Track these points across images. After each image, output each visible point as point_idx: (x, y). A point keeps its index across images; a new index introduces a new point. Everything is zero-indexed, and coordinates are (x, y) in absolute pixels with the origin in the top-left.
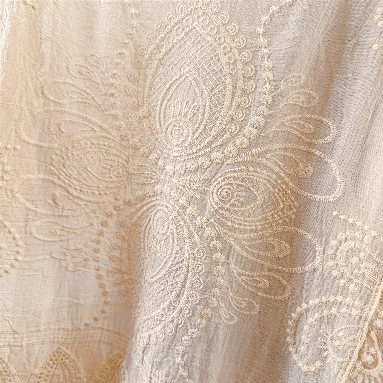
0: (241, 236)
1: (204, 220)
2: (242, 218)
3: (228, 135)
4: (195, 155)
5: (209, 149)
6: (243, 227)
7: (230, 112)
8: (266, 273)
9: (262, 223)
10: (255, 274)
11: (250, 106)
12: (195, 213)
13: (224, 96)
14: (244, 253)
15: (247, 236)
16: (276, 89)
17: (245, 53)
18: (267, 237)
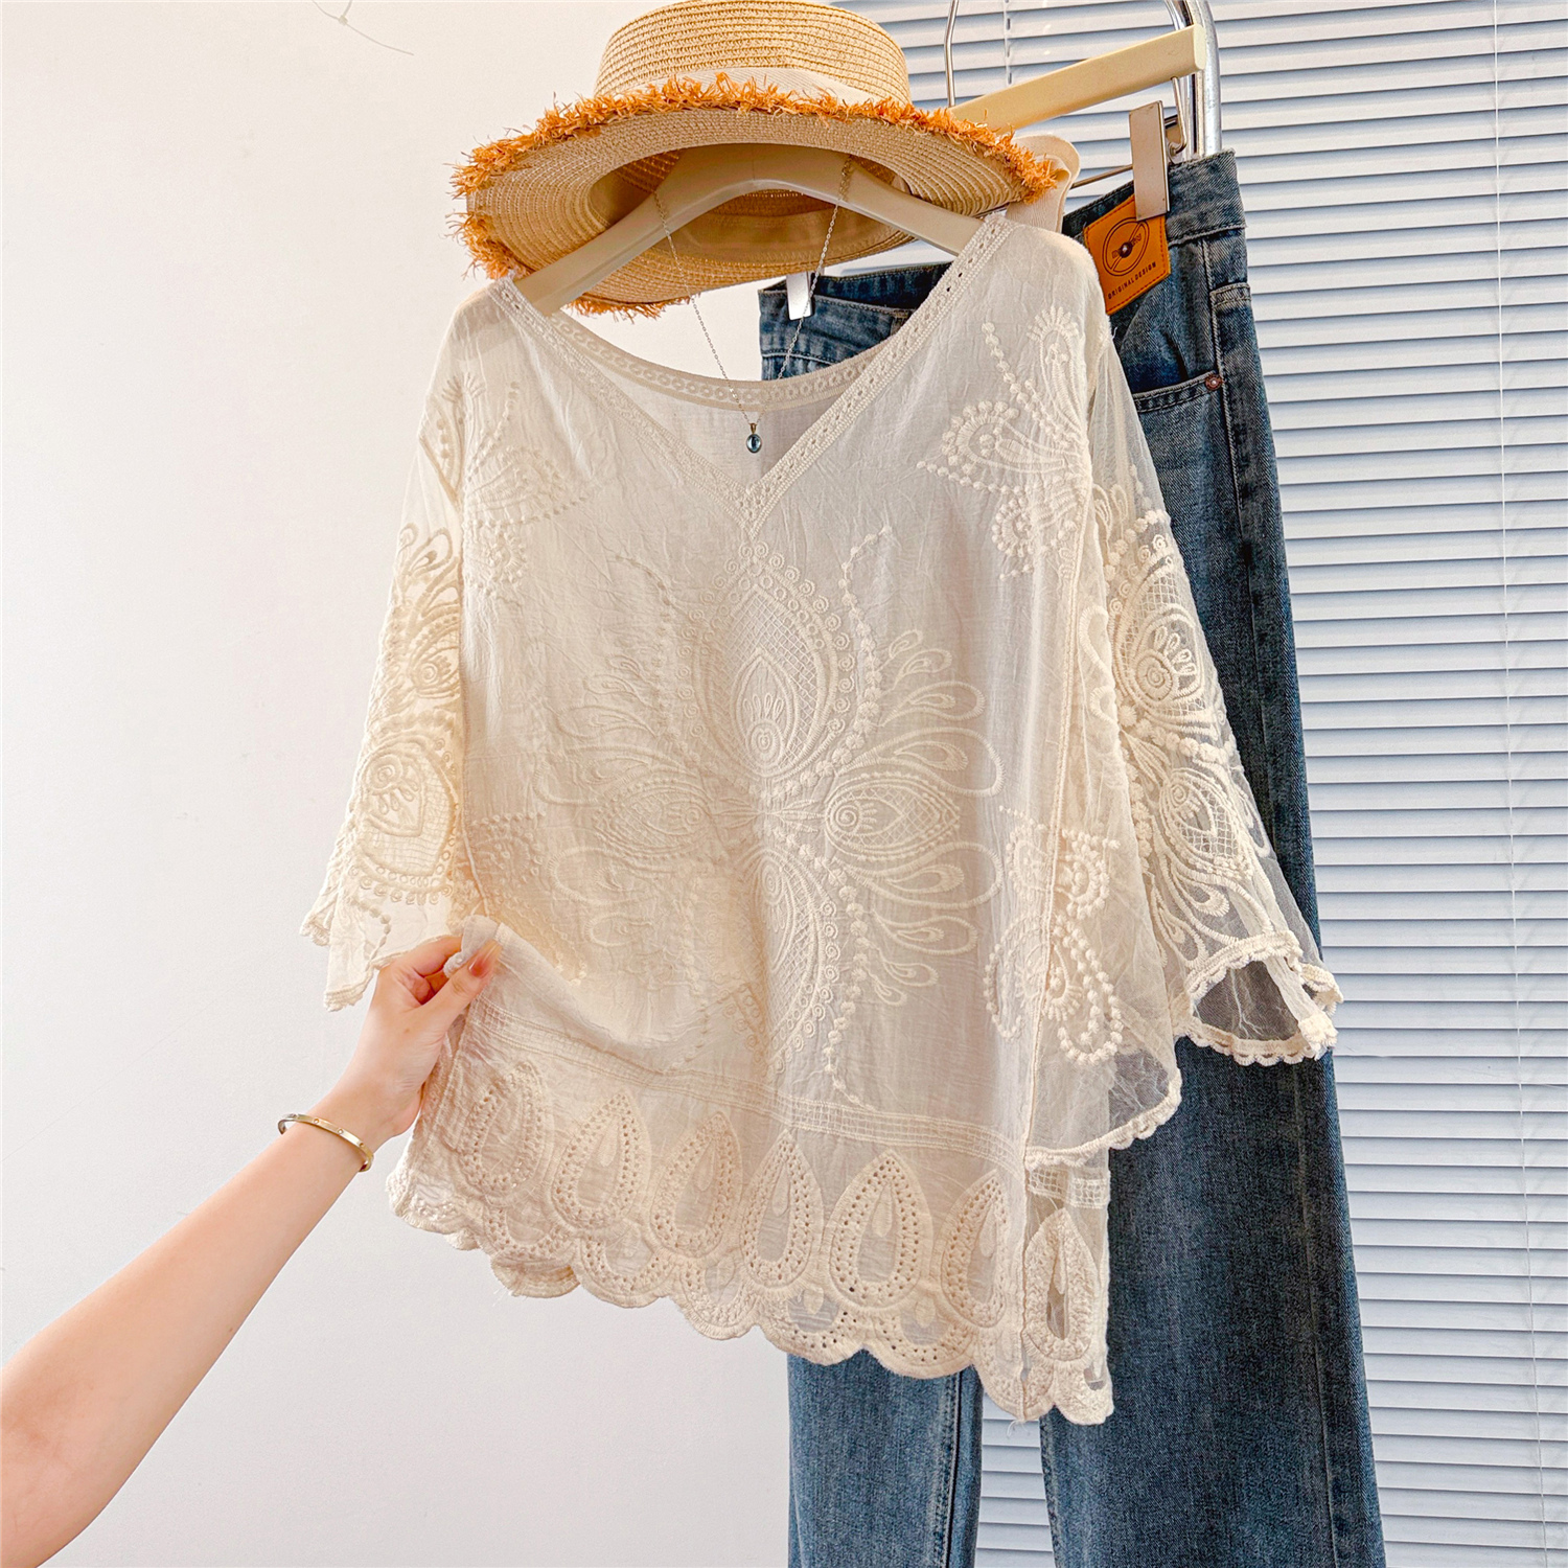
0: (884, 872)
1: (825, 860)
2: (880, 846)
3: (832, 734)
4: (794, 772)
5: (810, 759)
6: (883, 859)
7: (828, 703)
8: (935, 918)
9: (915, 846)
10: (919, 924)
11: (855, 690)
12: (811, 855)
13: (814, 682)
14: (893, 897)
15: (894, 870)
16: (884, 661)
17: (832, 619)
18: (927, 865)
